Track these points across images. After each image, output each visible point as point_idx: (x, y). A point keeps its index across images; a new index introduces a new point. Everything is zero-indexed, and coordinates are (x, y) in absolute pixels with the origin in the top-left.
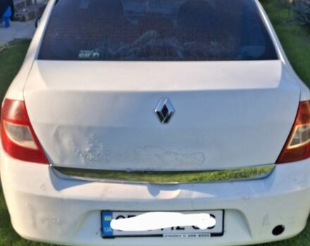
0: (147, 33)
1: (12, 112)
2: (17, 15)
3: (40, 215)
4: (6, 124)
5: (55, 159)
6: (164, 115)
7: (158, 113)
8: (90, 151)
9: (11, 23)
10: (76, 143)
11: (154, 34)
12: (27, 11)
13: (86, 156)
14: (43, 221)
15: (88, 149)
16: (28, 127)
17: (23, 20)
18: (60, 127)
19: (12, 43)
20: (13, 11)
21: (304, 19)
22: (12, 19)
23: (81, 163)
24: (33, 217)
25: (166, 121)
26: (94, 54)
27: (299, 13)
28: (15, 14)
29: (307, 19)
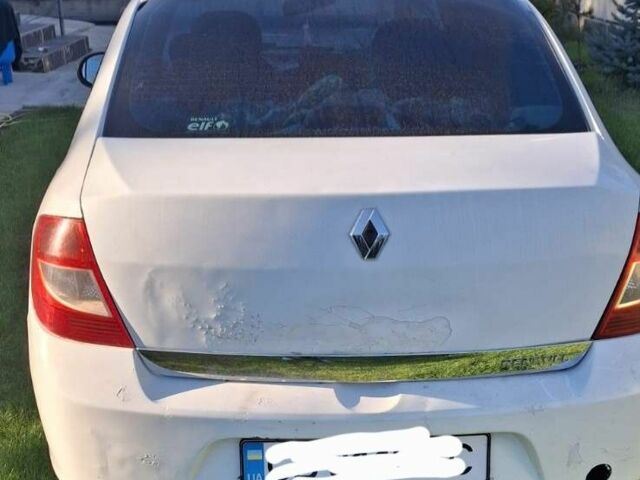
0: (324, 80)
1: (57, 243)
2: (26, 60)
3: (117, 451)
4: (44, 266)
5: (147, 337)
6: (369, 243)
7: (356, 239)
8: (217, 318)
9: (15, 74)
10: (190, 303)
11: (338, 82)
12: (45, 51)
13: (210, 328)
14: (122, 462)
15: (213, 316)
16: (91, 272)
17: (40, 68)
18: (158, 271)
19: (17, 115)
20: (19, 51)
21: (612, 60)
22: (17, 66)
23: (201, 344)
24: (103, 455)
25: (373, 255)
26: (219, 124)
27: (600, 48)
28: (23, 56)
29: (616, 61)
